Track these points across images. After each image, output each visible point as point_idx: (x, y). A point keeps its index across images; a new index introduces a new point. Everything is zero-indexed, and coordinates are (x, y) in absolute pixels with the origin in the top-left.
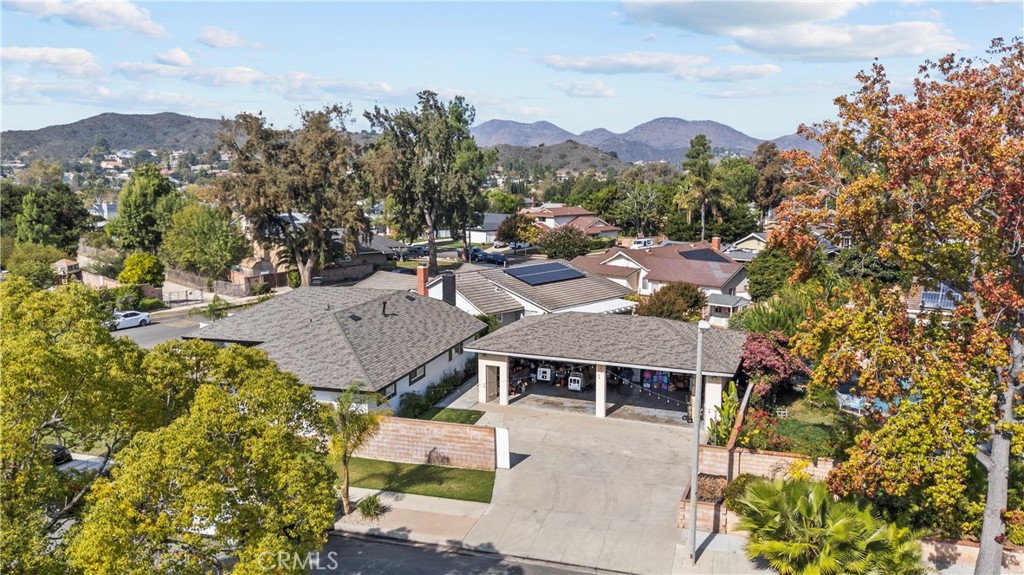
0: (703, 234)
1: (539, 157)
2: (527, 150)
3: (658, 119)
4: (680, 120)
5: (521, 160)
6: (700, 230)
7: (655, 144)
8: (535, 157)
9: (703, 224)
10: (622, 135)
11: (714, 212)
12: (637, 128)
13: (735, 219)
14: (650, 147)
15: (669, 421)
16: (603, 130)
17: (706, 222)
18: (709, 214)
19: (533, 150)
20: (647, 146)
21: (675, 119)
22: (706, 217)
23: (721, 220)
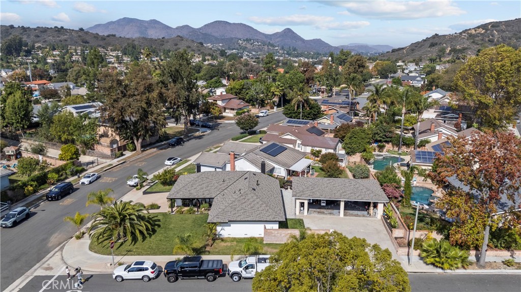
0: (301, 115)
1: (163, 45)
2: (156, 40)
3: (216, 21)
4: (227, 22)
5: (154, 47)
6: (300, 113)
7: (216, 35)
8: (161, 45)
9: (301, 110)
10: (197, 29)
11: (305, 105)
12: (205, 25)
13: (314, 108)
14: (214, 36)
15: (364, 216)
16: (187, 26)
17: (302, 109)
18: (303, 106)
19: (159, 41)
20: (212, 36)
21: (224, 22)
22: (302, 108)
23: (308, 109)
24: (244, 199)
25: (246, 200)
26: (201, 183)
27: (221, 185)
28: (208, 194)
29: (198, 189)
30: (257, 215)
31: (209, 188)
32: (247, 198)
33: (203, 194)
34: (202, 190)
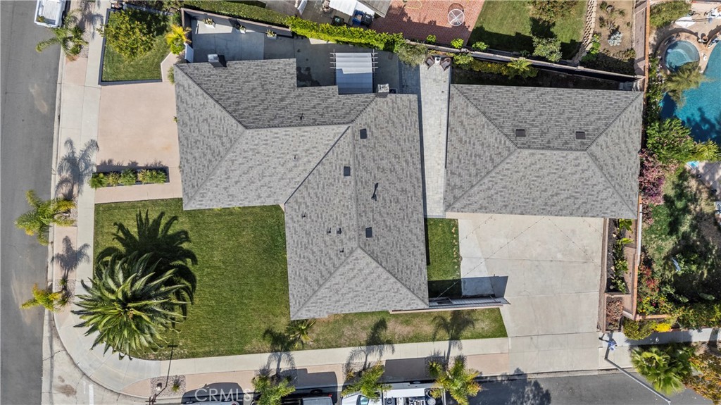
24: (352, 269)
25: (356, 271)
26: (245, 167)
27: (291, 171)
28: (269, 196)
29: (243, 184)
30: (379, 300)
31: (267, 179)
32: (358, 267)
33: (259, 197)
34: (253, 187)
